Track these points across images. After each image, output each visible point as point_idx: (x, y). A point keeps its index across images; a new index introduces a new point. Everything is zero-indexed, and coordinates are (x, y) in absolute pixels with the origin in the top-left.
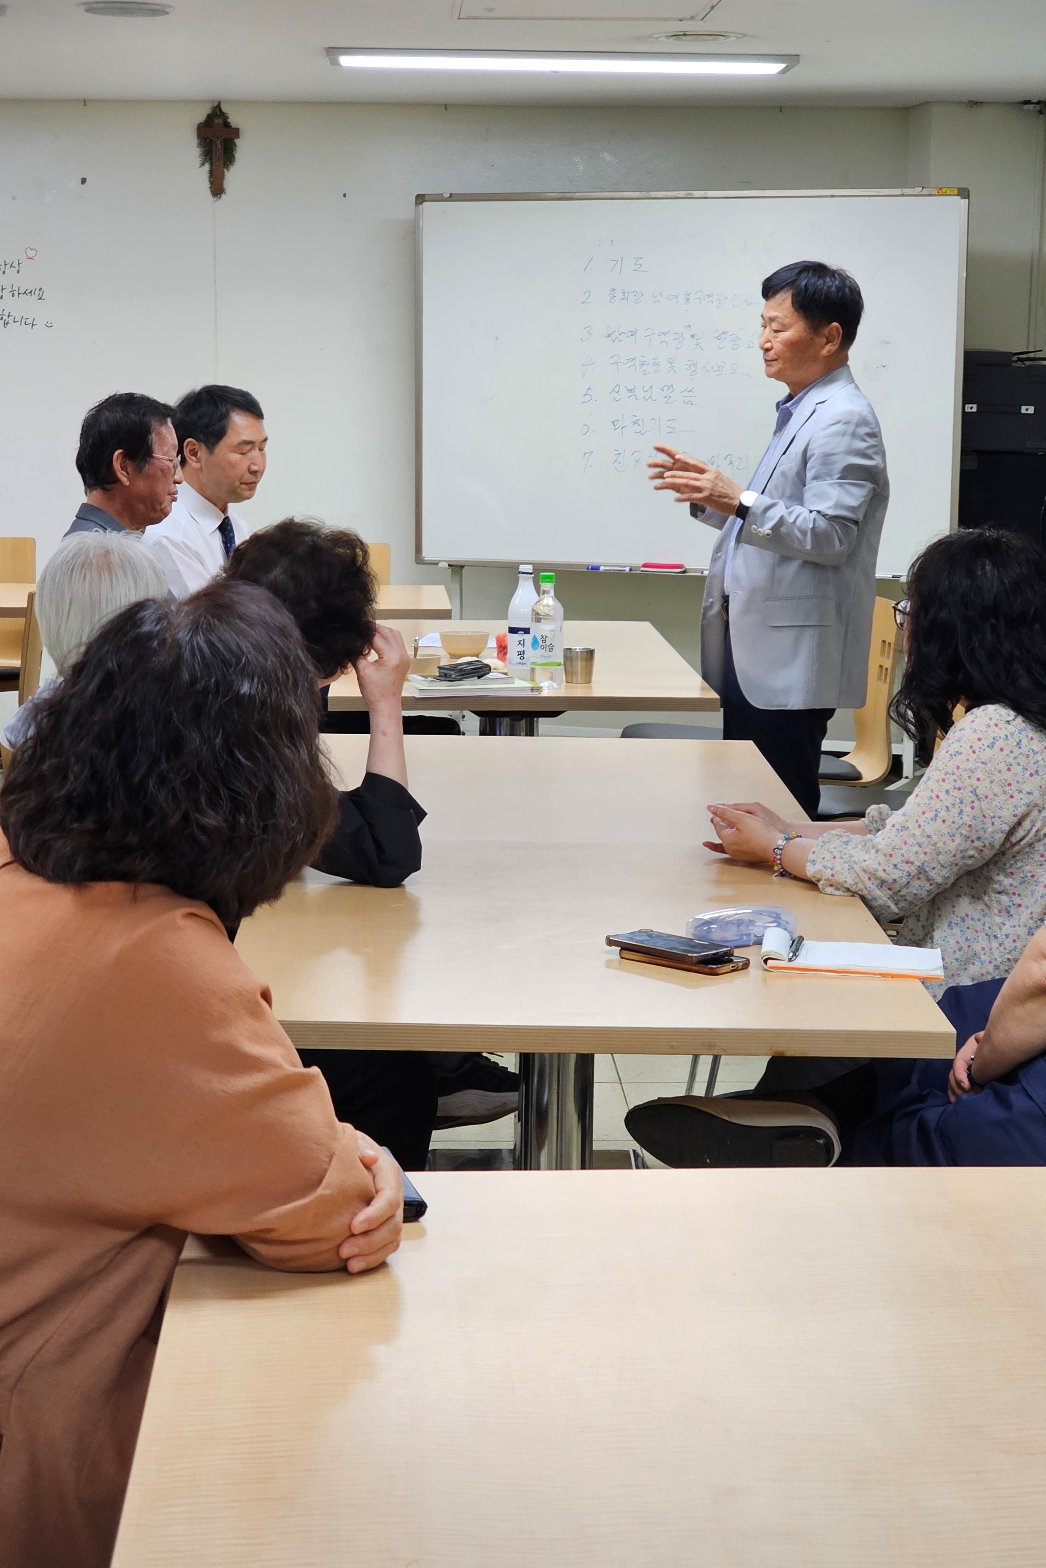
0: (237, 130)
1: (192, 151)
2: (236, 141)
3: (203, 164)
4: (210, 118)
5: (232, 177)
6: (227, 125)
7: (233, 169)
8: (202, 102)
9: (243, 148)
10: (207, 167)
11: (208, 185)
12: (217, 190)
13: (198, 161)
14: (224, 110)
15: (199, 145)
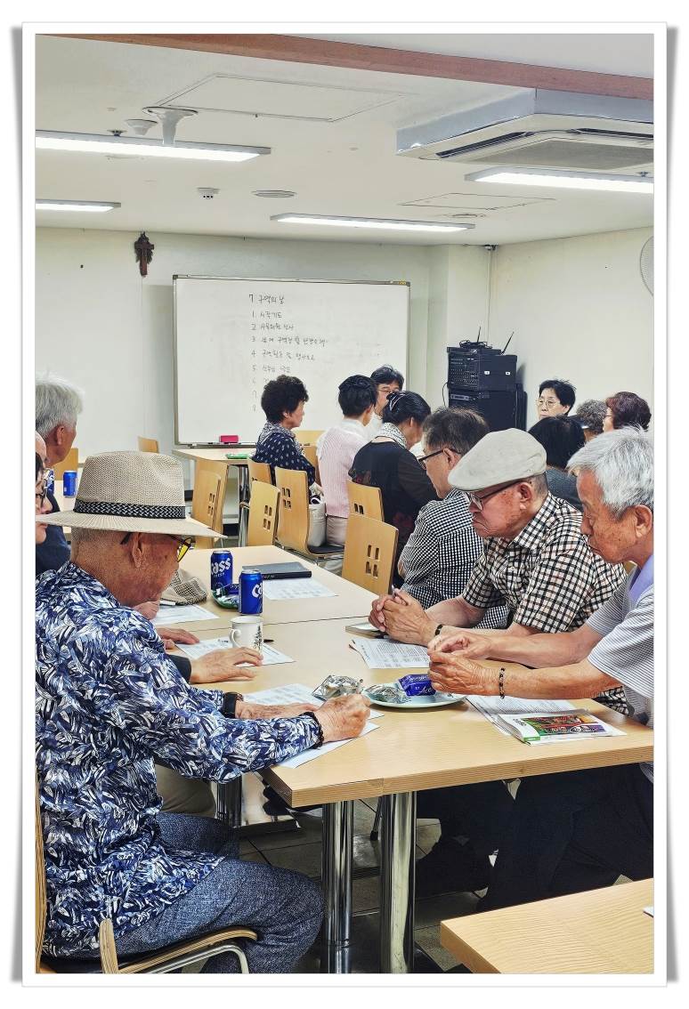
0: (153, 246)
1: (132, 255)
2: (152, 251)
3: (137, 261)
4: (140, 239)
5: (150, 267)
6: (148, 243)
7: (150, 264)
8: (136, 232)
9: (156, 254)
10: (139, 262)
12: (144, 272)
13: (135, 260)
15: (136, 252)
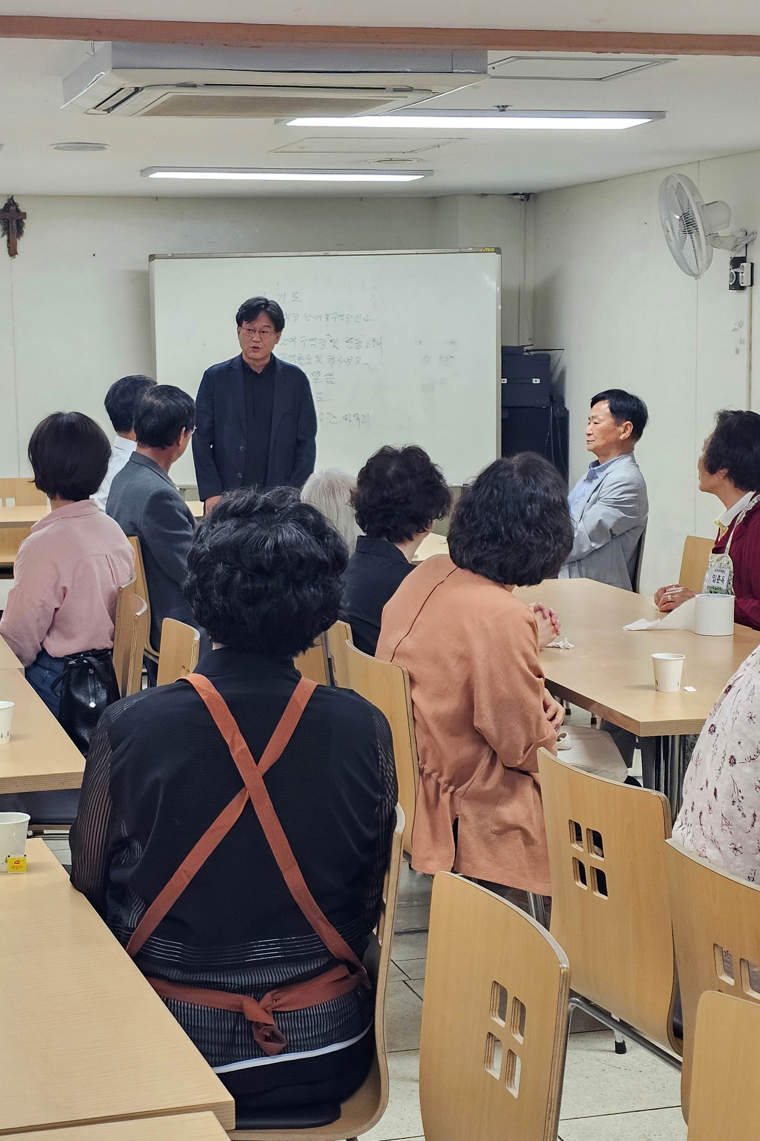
0: (25, 214)
2: (24, 220)
3: (3, 236)
4: (6, 205)
5: (22, 243)
6: (18, 211)
7: (23, 239)
9: (29, 226)
10: (5, 238)
11: (6, 249)
12: (13, 252)
14: (15, 201)
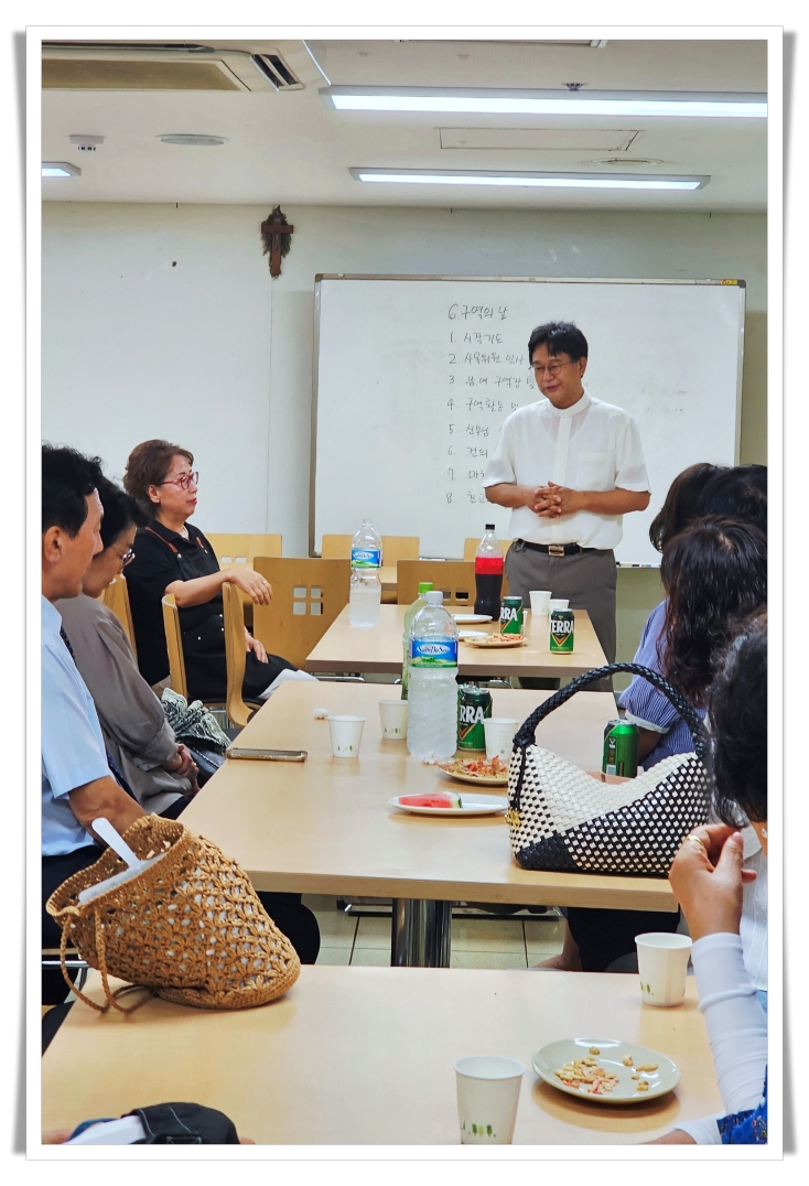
0: (292, 227)
1: (258, 243)
2: (291, 235)
3: (265, 253)
4: (271, 218)
5: (287, 262)
7: (288, 256)
8: (265, 206)
10: (268, 255)
11: (268, 268)
12: (275, 271)
13: (262, 251)
14: (283, 211)
15: (263, 238)
